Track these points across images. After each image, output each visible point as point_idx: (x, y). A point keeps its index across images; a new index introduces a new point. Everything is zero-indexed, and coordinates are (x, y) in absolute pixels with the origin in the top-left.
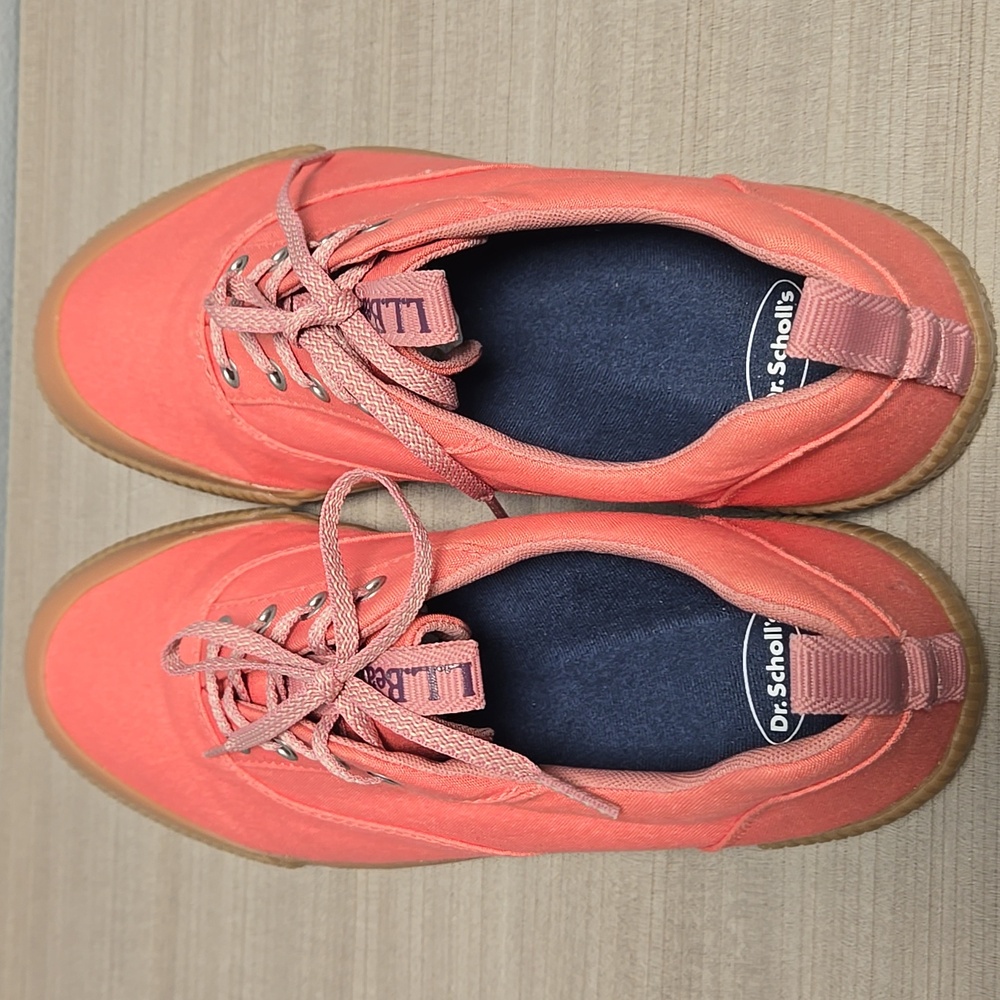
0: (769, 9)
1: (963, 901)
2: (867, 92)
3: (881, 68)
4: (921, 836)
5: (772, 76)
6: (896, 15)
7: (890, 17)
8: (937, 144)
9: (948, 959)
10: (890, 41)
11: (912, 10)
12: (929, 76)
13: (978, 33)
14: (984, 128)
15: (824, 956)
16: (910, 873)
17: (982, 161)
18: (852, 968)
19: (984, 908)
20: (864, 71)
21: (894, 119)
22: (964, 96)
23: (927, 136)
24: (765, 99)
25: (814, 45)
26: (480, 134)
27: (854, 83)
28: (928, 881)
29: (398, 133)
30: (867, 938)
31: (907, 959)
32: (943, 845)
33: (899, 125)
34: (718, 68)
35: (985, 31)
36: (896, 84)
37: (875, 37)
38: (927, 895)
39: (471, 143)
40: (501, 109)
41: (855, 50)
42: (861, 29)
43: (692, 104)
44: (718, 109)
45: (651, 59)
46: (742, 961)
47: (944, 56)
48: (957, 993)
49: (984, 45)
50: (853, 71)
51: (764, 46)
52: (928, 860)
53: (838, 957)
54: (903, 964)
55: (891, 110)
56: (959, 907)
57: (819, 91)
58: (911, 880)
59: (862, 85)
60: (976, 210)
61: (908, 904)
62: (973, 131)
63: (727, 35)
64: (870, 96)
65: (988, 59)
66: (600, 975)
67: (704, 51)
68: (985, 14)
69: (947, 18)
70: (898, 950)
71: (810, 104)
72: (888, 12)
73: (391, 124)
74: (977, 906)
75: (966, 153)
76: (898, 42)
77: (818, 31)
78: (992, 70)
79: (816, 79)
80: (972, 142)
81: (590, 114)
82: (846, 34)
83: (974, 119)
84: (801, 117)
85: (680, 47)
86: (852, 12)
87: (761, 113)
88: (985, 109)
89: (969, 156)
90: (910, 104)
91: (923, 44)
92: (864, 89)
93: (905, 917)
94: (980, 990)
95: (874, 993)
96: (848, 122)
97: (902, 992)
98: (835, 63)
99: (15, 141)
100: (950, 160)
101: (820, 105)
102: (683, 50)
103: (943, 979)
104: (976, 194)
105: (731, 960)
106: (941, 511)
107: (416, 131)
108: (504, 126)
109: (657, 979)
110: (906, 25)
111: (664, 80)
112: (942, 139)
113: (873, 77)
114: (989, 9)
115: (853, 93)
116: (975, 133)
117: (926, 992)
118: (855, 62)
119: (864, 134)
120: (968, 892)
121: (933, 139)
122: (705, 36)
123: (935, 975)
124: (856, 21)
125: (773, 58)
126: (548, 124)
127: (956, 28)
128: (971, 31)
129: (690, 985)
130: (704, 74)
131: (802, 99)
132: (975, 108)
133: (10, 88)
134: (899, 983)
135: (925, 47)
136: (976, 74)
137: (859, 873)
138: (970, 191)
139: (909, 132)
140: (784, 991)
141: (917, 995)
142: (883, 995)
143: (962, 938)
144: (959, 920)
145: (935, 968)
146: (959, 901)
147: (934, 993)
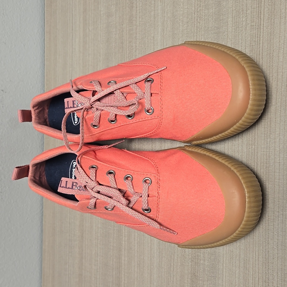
0: (213, 13)
1: (261, 237)
2: (236, 33)
3: (240, 26)
5: (214, 29)
6: (243, 13)
7: (242, 13)
8: (253, 45)
9: (257, 251)
10: (242, 20)
11: (247, 11)
12: (251, 28)
13: (262, 16)
14: (264, 41)
15: (229, 251)
17: (263, 49)
18: (235, 254)
19: (265, 239)
20: (236, 27)
21: (243, 39)
22: (259, 33)
23: (251, 44)
24: (213, 35)
25: (224, 21)
26: (147, 46)
27: (233, 31)
29: (129, 47)
30: (238, 246)
31: (248, 252)
33: (244, 41)
34: (201, 28)
35: (264, 16)
36: (243, 31)
37: (238, 19)
39: (145, 49)
40: (152, 40)
41: (233, 22)
42: (235, 17)
43: (196, 37)
44: (202, 38)
45: (186, 26)
46: (210, 252)
47: (254, 23)
48: (259, 260)
49: (264, 20)
50: (233, 27)
51: (212, 22)
53: (232, 251)
54: (247, 253)
55: (242, 37)
56: (260, 238)
57: (225, 33)
59: (235, 31)
60: (262, 62)
62: (261, 42)
63: (204, 19)
64: (237, 34)
65: (265, 23)
66: (177, 255)
67: (198, 24)
68: (264, 12)
69: (255, 13)
70: (246, 249)
71: (223, 36)
72: (241, 12)
73: (127, 45)
75: (260, 47)
76: (244, 20)
77: (225, 18)
78: (266, 26)
79: (224, 30)
80: (261, 45)
81: (172, 41)
82: (231, 18)
83: (261, 39)
84: (221, 39)
85: (193, 23)
86: (233, 12)
87: (212, 39)
88: (264, 36)
89: (260, 48)
90: (246, 35)
91: (249, 20)
92: (235, 32)
94: (265, 259)
95: (240, 260)
96: (232, 40)
98: (229, 26)
99: (44, 51)
100: (256, 49)
101: (225, 36)
102: (193, 24)
103: (256, 256)
104: (262, 58)
105: (207, 252)
106: (255, 139)
107: (133, 46)
108: (153, 44)
109: (191, 256)
110: (245, 15)
111: (189, 31)
112: (254, 44)
113: (238, 29)
114: (265, 11)
115: (233, 33)
116: (262, 42)
118: (233, 25)
119: (236, 43)
120: (262, 235)
121: (252, 44)
122: (198, 20)
123: (254, 255)
124: (234, 15)
125: (214, 25)
126: (163, 43)
127: (257, 16)
128: (261, 16)
129: (198, 258)
130: (198, 29)
131: (221, 35)
132: (262, 36)
133: (43, 39)
134: (246, 258)
135: (250, 21)
136: (262, 27)
138: (261, 57)
139: (246, 43)
140: (220, 259)
141: (250, 260)
142: (242, 260)
143: (261, 246)
144: (260, 242)
145: (254, 254)
146: (260, 237)
147: (254, 260)
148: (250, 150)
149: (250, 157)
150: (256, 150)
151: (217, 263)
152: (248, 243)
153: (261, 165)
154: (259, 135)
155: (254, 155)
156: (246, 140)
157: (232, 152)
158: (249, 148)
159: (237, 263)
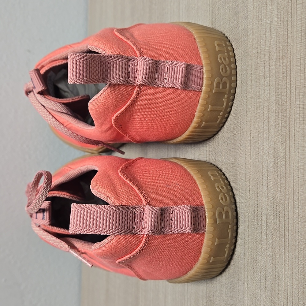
1: (296, 232)
4: (281, 201)
9: (291, 261)
15: (251, 259)
16: (278, 219)
18: (259, 264)
28: (284, 223)
30: (264, 250)
31: (277, 260)
32: (288, 205)
38: (283, 230)
48: (294, 278)
52: (284, 213)
53: (255, 259)
54: (276, 262)
56: (294, 235)
58: (278, 222)
61: (277, 234)
70: (274, 256)
74: (301, 234)
93: (276, 240)
95: (267, 276)
97: (275, 276)
103: (289, 270)
106: (287, 45)
117: (283, 277)
120: (297, 227)
123: (286, 268)
134: (275, 272)
137: (261, 220)
140: (240, 274)
141: (280, 278)
142: (269, 277)
143: (296, 250)
144: (294, 241)
145: (286, 265)
146: (294, 232)
147: (286, 277)
148: (281, 67)
149: (280, 82)
150: (289, 66)
151: (236, 281)
152: (277, 244)
153: (297, 91)
154: (293, 37)
155: (286, 77)
156: (275, 51)
157: (256, 80)
158: (280, 66)
159: (262, 281)
